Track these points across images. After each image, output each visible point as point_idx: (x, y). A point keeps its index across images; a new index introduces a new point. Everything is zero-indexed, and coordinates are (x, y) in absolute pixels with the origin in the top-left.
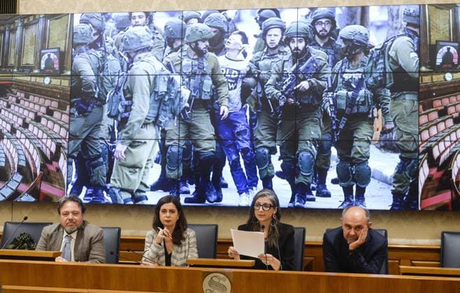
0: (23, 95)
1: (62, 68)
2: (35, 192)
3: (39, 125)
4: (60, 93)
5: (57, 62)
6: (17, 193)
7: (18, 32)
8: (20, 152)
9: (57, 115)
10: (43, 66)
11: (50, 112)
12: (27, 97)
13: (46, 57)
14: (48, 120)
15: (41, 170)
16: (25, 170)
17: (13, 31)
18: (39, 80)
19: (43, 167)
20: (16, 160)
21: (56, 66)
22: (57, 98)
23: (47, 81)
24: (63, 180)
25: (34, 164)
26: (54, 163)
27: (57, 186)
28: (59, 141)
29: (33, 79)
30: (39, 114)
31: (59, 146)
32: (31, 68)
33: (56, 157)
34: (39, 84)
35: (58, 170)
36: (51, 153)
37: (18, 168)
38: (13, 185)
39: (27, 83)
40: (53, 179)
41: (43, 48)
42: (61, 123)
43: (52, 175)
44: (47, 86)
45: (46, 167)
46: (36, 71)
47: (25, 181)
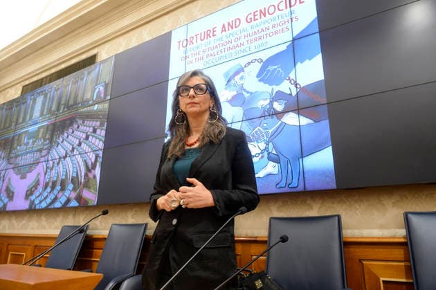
0: (81, 122)
1: (105, 95)
2: (79, 198)
3: (87, 142)
4: (102, 115)
5: (103, 92)
6: (68, 200)
7: (85, 78)
8: (75, 166)
9: (98, 131)
10: (95, 97)
11: (95, 131)
12: (83, 123)
13: (97, 90)
14: (93, 136)
15: (84, 179)
16: (75, 180)
17: (82, 79)
18: (91, 108)
19: (86, 175)
20: (71, 172)
21: (102, 95)
22: (100, 118)
23: (96, 107)
24: (96, 185)
25: (81, 174)
26: (93, 171)
27: (92, 191)
28: (98, 152)
29: (89, 108)
30: (89, 133)
31: (97, 156)
32: (88, 101)
33: (94, 166)
34: (91, 111)
35: (95, 177)
36: (92, 163)
37: (72, 179)
38: (67, 193)
39: (85, 112)
40: (91, 185)
41: (96, 85)
42: (100, 137)
43: (91, 181)
44: (95, 111)
45: (88, 176)
46: (91, 102)
47: (74, 189)
